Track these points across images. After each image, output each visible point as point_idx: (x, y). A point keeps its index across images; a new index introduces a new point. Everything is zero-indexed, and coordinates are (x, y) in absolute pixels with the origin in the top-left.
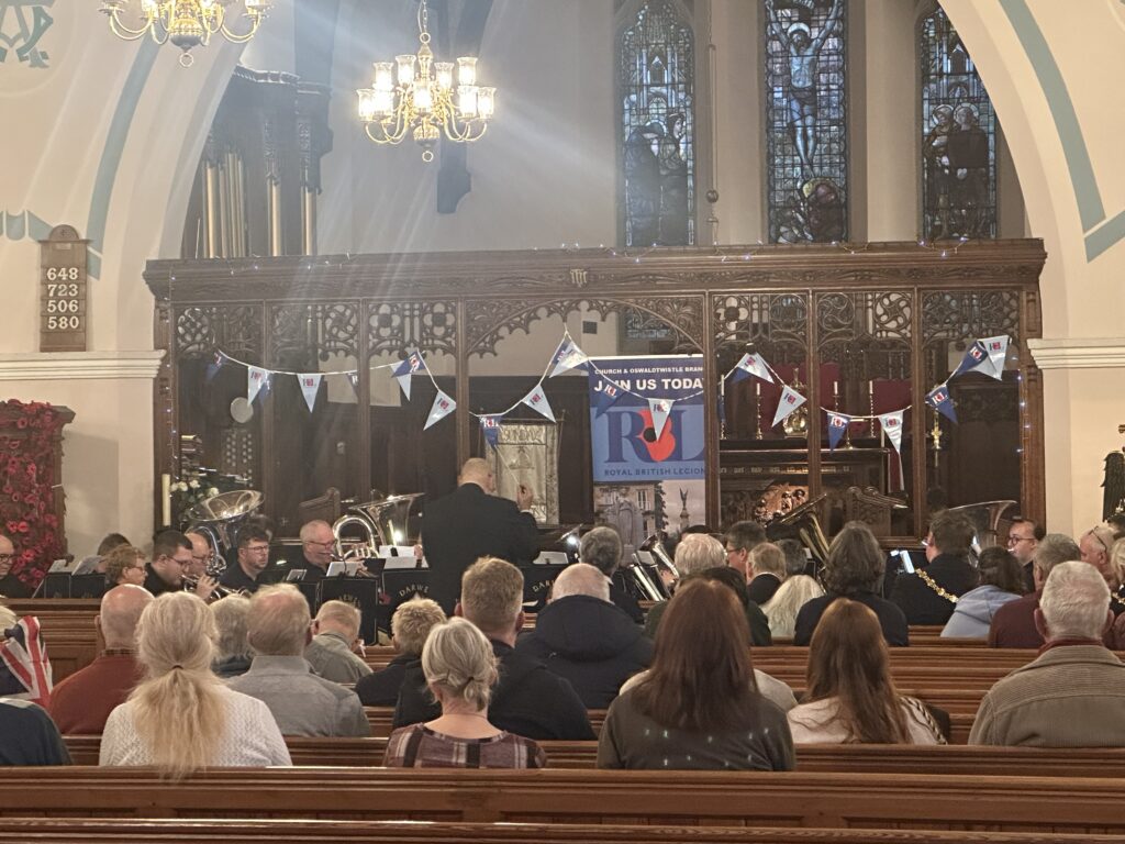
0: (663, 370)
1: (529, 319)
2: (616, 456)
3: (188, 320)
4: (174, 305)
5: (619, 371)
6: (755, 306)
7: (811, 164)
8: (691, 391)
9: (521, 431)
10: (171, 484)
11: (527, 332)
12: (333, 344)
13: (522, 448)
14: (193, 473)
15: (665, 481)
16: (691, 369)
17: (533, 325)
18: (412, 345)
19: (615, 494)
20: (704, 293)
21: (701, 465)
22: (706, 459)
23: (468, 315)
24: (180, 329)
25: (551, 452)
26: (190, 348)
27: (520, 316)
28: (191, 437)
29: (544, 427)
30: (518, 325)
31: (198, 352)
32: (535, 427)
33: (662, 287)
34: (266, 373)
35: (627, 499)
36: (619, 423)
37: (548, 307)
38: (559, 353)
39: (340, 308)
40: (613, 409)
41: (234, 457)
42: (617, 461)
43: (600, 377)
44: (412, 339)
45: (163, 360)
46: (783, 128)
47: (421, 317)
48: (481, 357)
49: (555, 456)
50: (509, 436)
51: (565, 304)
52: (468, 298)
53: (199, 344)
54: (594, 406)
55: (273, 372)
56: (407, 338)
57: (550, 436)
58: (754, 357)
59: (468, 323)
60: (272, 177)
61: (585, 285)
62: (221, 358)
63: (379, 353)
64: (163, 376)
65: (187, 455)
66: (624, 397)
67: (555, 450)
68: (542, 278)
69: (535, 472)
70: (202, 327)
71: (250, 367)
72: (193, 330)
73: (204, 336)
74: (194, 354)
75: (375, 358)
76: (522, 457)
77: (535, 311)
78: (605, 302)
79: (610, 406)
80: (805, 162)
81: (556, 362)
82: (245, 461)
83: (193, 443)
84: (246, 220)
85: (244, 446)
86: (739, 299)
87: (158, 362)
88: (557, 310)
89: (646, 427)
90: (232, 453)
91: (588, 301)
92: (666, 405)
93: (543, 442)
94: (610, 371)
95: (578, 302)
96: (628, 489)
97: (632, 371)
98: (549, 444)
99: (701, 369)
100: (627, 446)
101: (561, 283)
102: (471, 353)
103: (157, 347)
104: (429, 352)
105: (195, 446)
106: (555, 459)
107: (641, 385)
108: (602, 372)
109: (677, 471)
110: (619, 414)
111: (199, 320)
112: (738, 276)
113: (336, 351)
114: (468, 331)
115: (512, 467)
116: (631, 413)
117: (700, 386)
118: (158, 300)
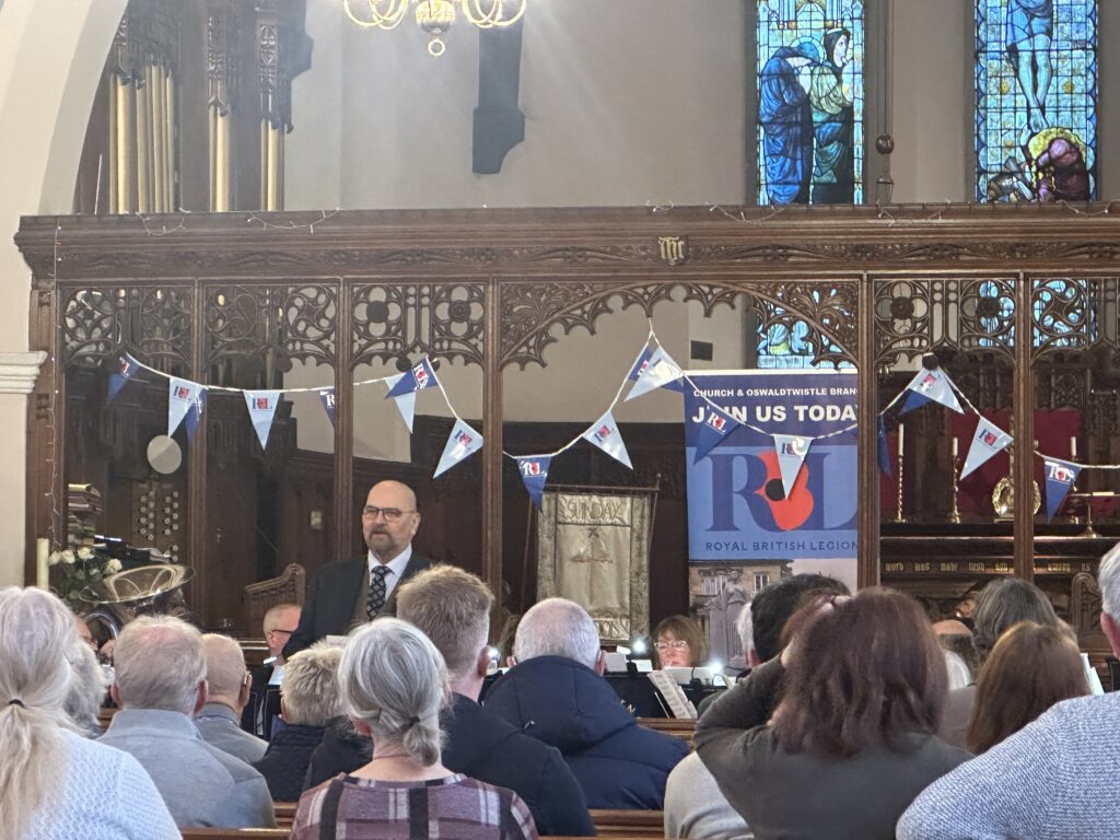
0: (796, 392)
1: (595, 313)
2: (723, 520)
3: (81, 306)
4: (60, 285)
5: (731, 393)
6: (938, 297)
7: (1042, 108)
8: (840, 424)
9: (594, 504)
10: (51, 553)
11: (593, 332)
12: (298, 345)
13: (594, 531)
14: (86, 542)
15: (796, 561)
16: (839, 391)
17: (602, 321)
18: (418, 349)
19: (721, 579)
20: (860, 277)
21: (852, 536)
22: (860, 528)
23: (502, 304)
24: (70, 323)
25: (639, 539)
26: (85, 350)
27: (581, 307)
28: (83, 487)
29: (628, 500)
30: (579, 321)
31: (96, 356)
32: (616, 500)
33: (795, 266)
34: (196, 389)
35: (739, 587)
36: (729, 469)
37: (625, 296)
38: (640, 364)
39: (311, 293)
40: (720, 450)
41: (151, 526)
42: (726, 529)
43: (703, 403)
44: (418, 342)
45: (41, 366)
46: (1001, 52)
47: (433, 308)
48: (522, 368)
49: (645, 543)
50: (574, 512)
51: (650, 289)
52: (505, 279)
53: (97, 343)
54: (692, 445)
55: (207, 388)
56: (410, 340)
57: (637, 514)
58: (934, 374)
59: (502, 315)
60: (216, 104)
61: (680, 263)
62: (129, 365)
63: (368, 360)
64: (42, 391)
65: (76, 513)
66: (736, 433)
67: (645, 535)
68: (615, 251)
69: (613, 568)
70: (101, 319)
71: (173, 379)
72: (89, 322)
73: (105, 333)
74: (89, 359)
75: (361, 368)
76: (595, 545)
77: (604, 300)
78: (711, 287)
79: (716, 445)
80: (1033, 104)
81: (635, 377)
82: (168, 532)
83: (86, 495)
84: (177, 168)
85: (168, 510)
86: (913, 287)
87: (35, 370)
88: (638, 299)
89: (769, 479)
90: (148, 520)
91: (684, 285)
92: (800, 444)
93: (627, 522)
94: (717, 393)
95: (669, 288)
96: (741, 572)
97: (750, 393)
98: (636, 524)
99: (854, 391)
100: (741, 507)
101: (645, 258)
102: (508, 361)
103: (34, 347)
104: (443, 361)
105: (88, 501)
106: (645, 549)
107: (763, 415)
108: (703, 394)
109: (816, 545)
110: (730, 458)
111: (98, 306)
112: (911, 251)
113: (303, 357)
114: (504, 330)
115: (578, 559)
116: (749, 458)
117: (854, 418)
118: (36, 276)
